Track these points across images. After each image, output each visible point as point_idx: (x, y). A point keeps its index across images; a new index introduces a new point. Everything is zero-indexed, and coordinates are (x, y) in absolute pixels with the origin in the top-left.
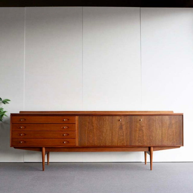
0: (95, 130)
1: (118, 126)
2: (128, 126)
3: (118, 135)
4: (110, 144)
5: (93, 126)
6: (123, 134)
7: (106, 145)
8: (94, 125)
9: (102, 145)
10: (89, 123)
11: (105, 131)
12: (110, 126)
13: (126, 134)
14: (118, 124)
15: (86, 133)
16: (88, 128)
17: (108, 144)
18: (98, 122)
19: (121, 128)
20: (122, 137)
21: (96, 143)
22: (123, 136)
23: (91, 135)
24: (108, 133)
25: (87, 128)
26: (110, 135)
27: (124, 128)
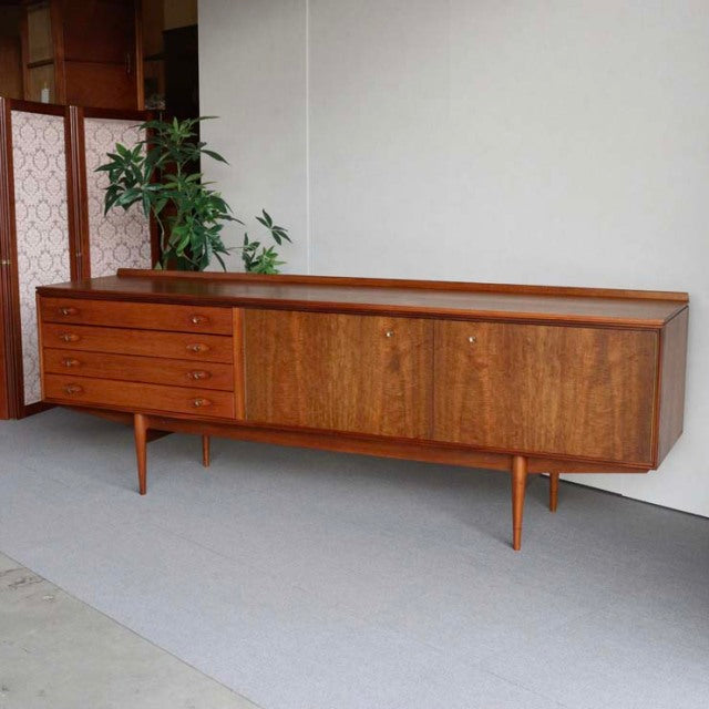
0: (298, 368)
1: (382, 355)
2: (422, 358)
3: (384, 393)
4: (352, 428)
5: (292, 351)
6: (402, 388)
7: (340, 428)
8: (294, 345)
9: (324, 426)
10: (277, 336)
11: (335, 373)
12: (353, 353)
13: (415, 392)
14: (384, 349)
15: (270, 374)
16: (275, 356)
17: (346, 425)
18: (310, 336)
19: (395, 365)
20: (397, 405)
21: (305, 418)
22: (402, 398)
23: (285, 386)
24: (346, 382)
25: (272, 358)
26: (355, 390)
27: (407, 364)
